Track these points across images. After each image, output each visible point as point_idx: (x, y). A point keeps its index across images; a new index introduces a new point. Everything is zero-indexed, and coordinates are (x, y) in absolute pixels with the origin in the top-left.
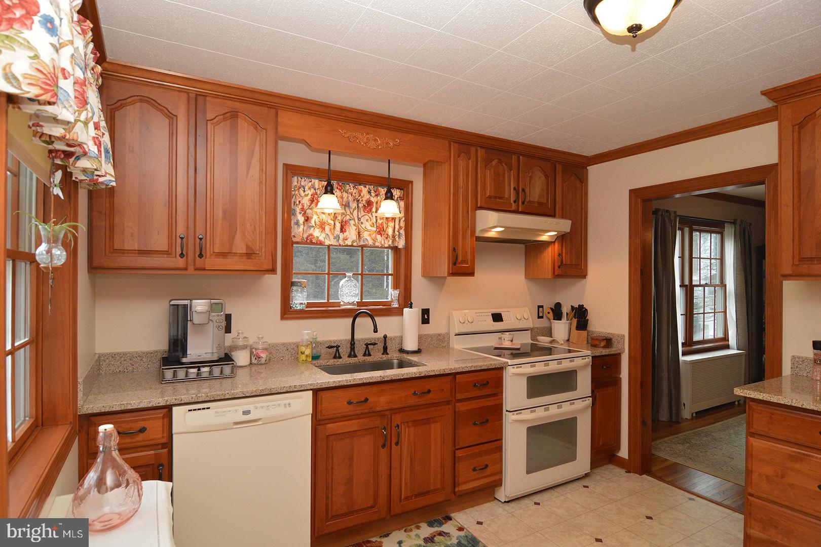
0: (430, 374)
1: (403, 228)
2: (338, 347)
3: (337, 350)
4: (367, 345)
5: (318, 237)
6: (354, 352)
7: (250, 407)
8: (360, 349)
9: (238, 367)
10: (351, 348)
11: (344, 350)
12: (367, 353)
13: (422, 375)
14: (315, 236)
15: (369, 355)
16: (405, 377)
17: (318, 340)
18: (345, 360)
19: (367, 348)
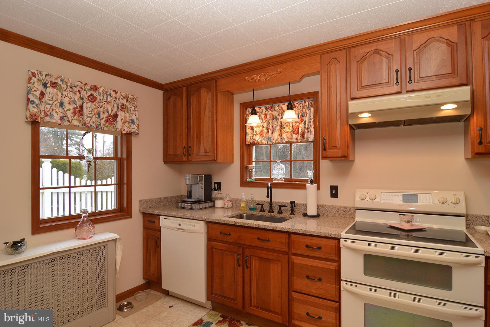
0: (266, 228)
1: (313, 127)
2: (262, 205)
3: (262, 207)
4: (280, 206)
5: (258, 140)
6: (272, 210)
7: (181, 223)
8: (276, 208)
9: (217, 208)
10: (270, 207)
11: (267, 207)
12: (280, 212)
13: (260, 227)
14: (256, 140)
15: (282, 213)
16: (249, 225)
17: (254, 199)
18: (266, 213)
19: (280, 208)
